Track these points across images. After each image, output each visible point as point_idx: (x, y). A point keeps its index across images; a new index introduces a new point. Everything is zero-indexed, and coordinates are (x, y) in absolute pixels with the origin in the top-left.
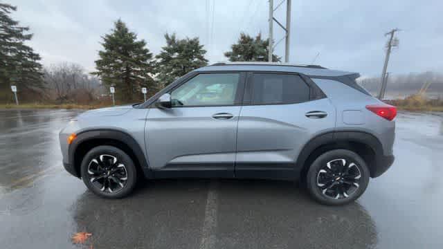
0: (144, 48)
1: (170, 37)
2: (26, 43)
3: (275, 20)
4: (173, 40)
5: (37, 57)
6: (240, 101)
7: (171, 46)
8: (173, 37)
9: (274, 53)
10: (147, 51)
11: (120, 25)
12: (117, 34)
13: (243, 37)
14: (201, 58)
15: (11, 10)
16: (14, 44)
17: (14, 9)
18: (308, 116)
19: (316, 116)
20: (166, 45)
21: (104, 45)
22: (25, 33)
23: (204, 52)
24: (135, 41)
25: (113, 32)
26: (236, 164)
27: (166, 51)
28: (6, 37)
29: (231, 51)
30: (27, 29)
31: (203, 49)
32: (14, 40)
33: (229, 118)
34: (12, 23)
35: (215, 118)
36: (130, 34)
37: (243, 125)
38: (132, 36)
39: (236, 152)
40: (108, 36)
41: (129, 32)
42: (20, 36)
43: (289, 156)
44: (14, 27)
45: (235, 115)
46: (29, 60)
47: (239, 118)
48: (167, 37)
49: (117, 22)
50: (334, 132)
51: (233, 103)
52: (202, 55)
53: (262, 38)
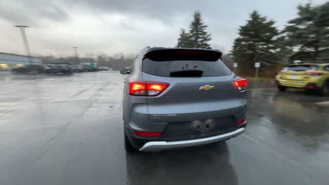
11: (254, 15)
12: (250, 23)
40: (241, 27)
48: (299, 7)
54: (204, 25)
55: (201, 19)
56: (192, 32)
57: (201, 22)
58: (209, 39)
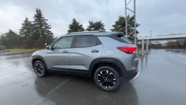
0: (82, 27)
1: (91, 22)
2: (50, 30)
3: (128, 9)
4: (92, 23)
5: (52, 34)
6: (72, 47)
7: (91, 25)
8: (92, 22)
9: (136, 23)
10: (83, 28)
11: (74, 20)
12: (73, 23)
13: (120, 18)
14: (103, 29)
15: (46, 21)
16: (47, 31)
17: (47, 20)
18: (92, 52)
19: (96, 52)
20: (89, 25)
21: (69, 28)
22: (49, 27)
23: (104, 26)
24: (79, 25)
25: (72, 23)
26: (70, 69)
27: (89, 28)
28: (45, 29)
29: (115, 24)
30: (50, 26)
31: (103, 25)
32: (47, 29)
33: (67, 52)
34: (47, 24)
35: (64, 52)
36: (77, 23)
37: (71, 55)
38: (78, 23)
39: (70, 65)
40: (70, 25)
41: (77, 22)
42: (48, 28)
43: (86, 67)
44: (47, 26)
45: (69, 51)
46: (50, 35)
47: (70, 53)
48: (90, 22)
49: (73, 19)
50: (101, 58)
51: (70, 47)
52: (103, 27)
53: (130, 17)
54: (45, 18)
55: (42, 14)
56: (36, 21)
57: (42, 16)
58: (50, 28)
